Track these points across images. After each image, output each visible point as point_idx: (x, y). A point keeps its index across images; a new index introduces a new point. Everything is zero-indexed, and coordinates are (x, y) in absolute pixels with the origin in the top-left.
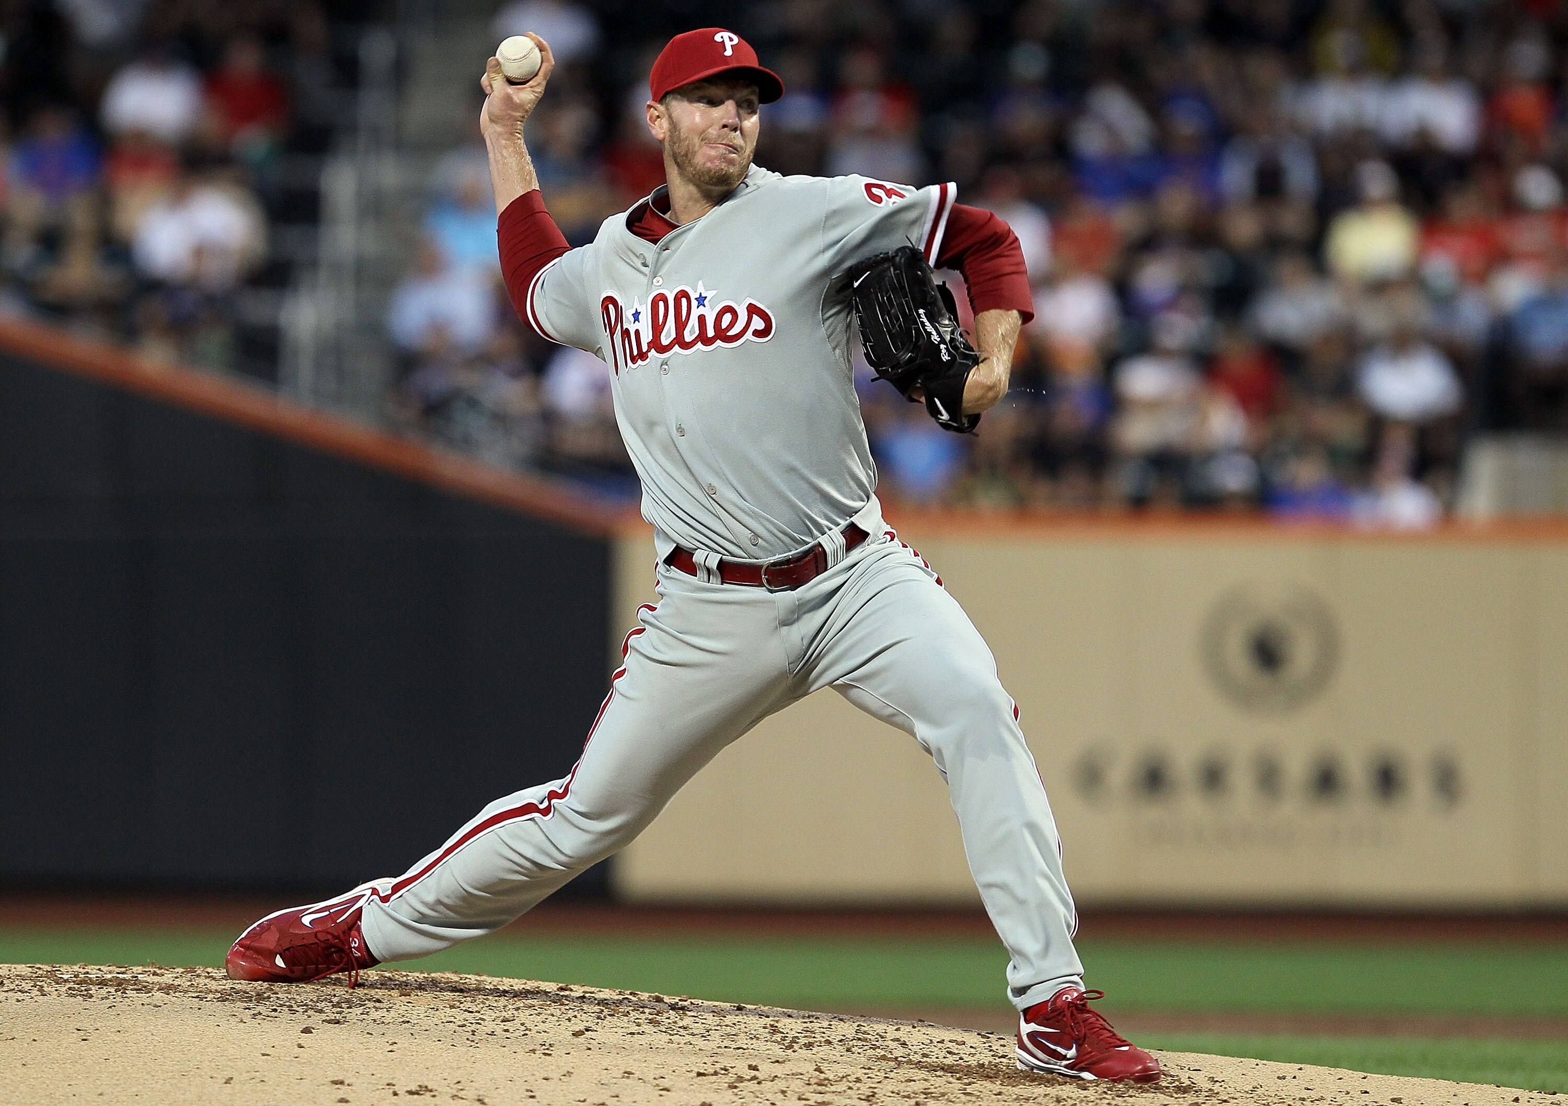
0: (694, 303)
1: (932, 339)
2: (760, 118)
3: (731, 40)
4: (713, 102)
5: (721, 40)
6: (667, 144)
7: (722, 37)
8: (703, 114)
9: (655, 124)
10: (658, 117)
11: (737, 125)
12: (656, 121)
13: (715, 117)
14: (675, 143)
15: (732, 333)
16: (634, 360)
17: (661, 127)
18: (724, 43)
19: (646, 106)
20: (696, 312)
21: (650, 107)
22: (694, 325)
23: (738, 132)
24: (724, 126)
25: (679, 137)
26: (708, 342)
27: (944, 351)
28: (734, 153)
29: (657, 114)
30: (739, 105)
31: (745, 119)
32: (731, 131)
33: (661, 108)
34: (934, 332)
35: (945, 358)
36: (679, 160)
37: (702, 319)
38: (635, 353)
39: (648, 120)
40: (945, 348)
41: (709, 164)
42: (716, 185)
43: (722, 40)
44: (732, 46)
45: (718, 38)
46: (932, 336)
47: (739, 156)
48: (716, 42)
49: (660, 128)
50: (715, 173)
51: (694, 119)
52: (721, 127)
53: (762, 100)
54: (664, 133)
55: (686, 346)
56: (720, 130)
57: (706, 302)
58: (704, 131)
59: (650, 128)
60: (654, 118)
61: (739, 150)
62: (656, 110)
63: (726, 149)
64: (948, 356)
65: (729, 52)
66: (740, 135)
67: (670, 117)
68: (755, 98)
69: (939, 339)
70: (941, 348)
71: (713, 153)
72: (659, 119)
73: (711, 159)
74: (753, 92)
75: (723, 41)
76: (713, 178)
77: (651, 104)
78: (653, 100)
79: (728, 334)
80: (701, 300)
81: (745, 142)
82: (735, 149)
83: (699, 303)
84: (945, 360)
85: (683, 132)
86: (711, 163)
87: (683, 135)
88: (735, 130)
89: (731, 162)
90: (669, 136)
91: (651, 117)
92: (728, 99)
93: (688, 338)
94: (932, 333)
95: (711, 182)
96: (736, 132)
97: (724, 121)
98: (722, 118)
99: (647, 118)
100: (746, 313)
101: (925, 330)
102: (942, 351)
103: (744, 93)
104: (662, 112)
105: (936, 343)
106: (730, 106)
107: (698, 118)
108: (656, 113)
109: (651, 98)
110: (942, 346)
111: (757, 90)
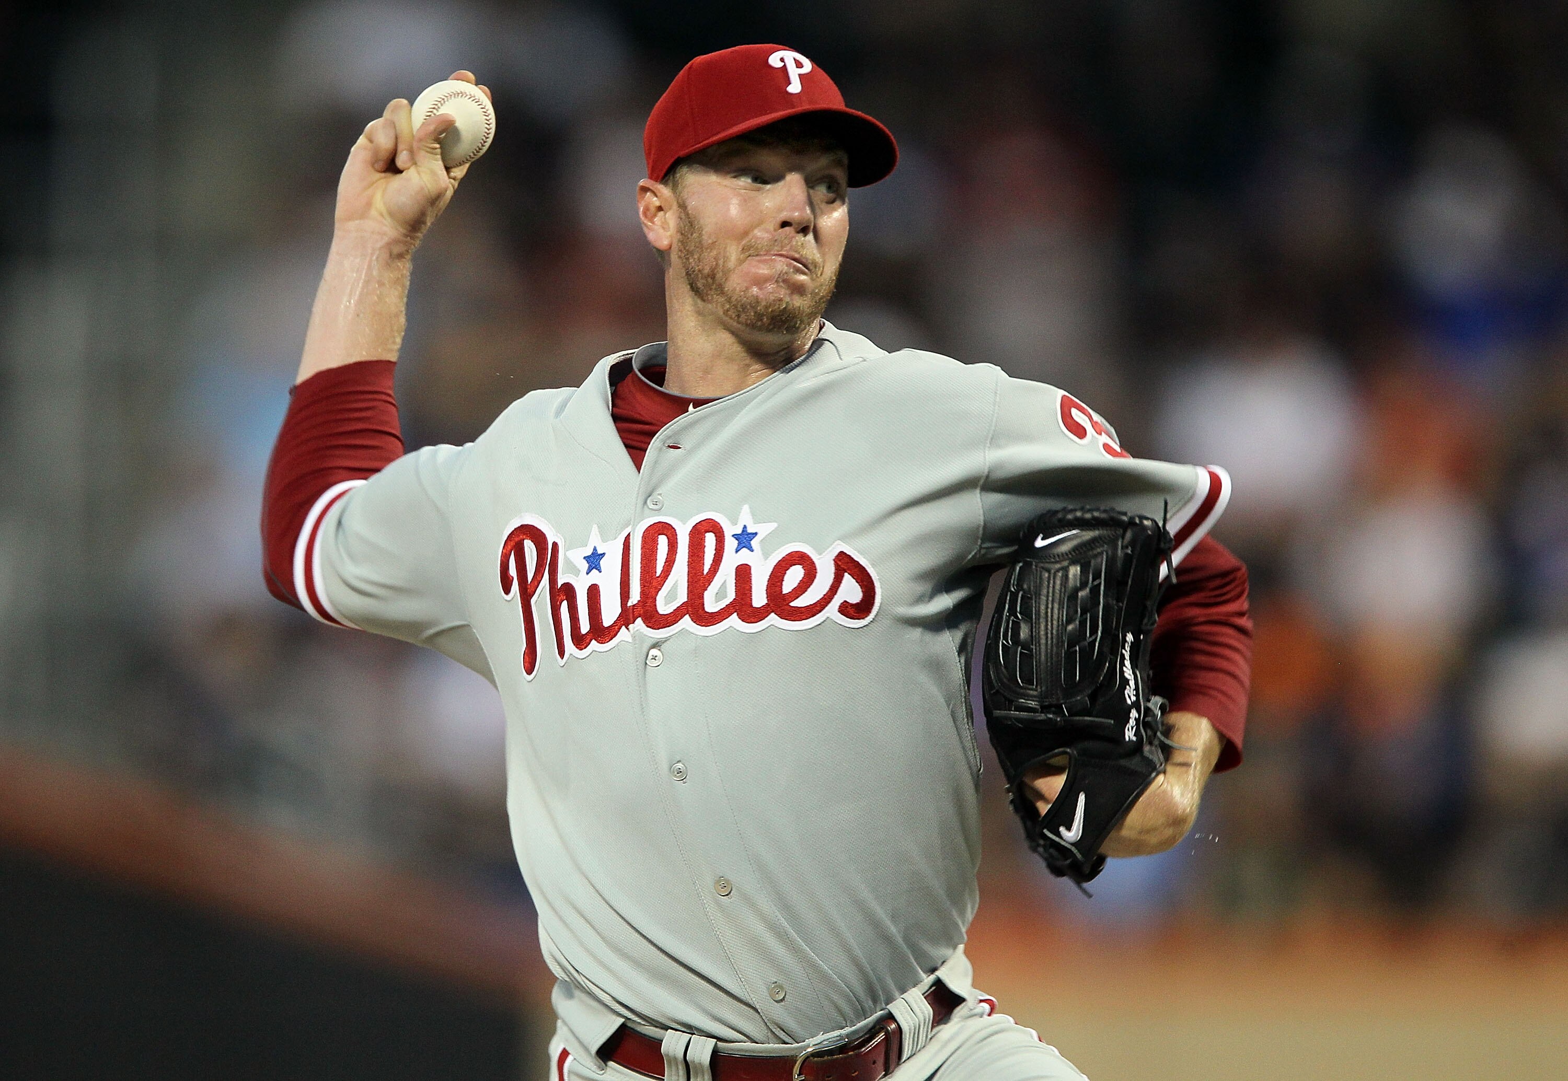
0: (730, 544)
1: (1126, 692)
2: (850, 213)
3: (799, 65)
4: (762, 178)
5: (781, 65)
6: (674, 257)
7: (782, 60)
8: (745, 201)
9: (653, 223)
10: (660, 209)
11: (809, 221)
12: (655, 215)
13: (767, 207)
14: (691, 253)
15: (801, 602)
16: (580, 641)
17: (665, 226)
18: (786, 69)
19: (638, 188)
20: (732, 559)
21: (645, 190)
22: (725, 581)
23: (810, 237)
24: (785, 224)
25: (700, 242)
26: (752, 615)
27: (1132, 722)
28: (804, 273)
29: (658, 204)
30: (810, 183)
31: (823, 213)
32: (798, 232)
33: (665, 191)
34: (1132, 683)
35: (1130, 735)
36: (700, 285)
37: (743, 574)
38: (585, 627)
39: (641, 216)
40: (1135, 719)
41: (755, 290)
42: (769, 330)
43: (783, 64)
44: (800, 75)
45: (774, 60)
46: (1128, 687)
47: (812, 280)
48: (770, 67)
49: (663, 228)
50: (767, 307)
51: (728, 209)
52: (778, 225)
53: (854, 182)
54: (671, 236)
55: (705, 619)
56: (775, 230)
57: (754, 543)
58: (746, 233)
59: (645, 230)
60: (653, 209)
61: (811, 267)
62: (656, 196)
63: (789, 265)
64: (1135, 735)
65: (795, 87)
66: (813, 241)
67: (683, 206)
68: (841, 175)
69: (1134, 698)
70: (1131, 715)
71: (764, 271)
72: (661, 213)
73: (760, 282)
74: (838, 163)
75: (785, 65)
76: (763, 315)
77: (647, 186)
78: (651, 178)
79: (792, 604)
80: (745, 539)
81: (823, 255)
82: (807, 266)
83: (739, 544)
84: (1127, 739)
85: (706, 232)
86: (760, 289)
87: (707, 240)
88: (804, 230)
89: (798, 289)
90: (679, 241)
91: (647, 209)
92: (792, 169)
93: (711, 604)
94: (1130, 682)
95: (759, 323)
96: (805, 236)
97: (784, 216)
98: (780, 210)
99: (638, 213)
100: (832, 569)
101: (1122, 672)
102: (1131, 721)
103: (821, 163)
104: (666, 200)
105: (1129, 702)
106: (793, 183)
107: (734, 210)
108: (656, 202)
109: (646, 171)
110: (1134, 714)
111: (846, 161)
